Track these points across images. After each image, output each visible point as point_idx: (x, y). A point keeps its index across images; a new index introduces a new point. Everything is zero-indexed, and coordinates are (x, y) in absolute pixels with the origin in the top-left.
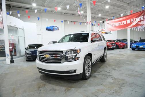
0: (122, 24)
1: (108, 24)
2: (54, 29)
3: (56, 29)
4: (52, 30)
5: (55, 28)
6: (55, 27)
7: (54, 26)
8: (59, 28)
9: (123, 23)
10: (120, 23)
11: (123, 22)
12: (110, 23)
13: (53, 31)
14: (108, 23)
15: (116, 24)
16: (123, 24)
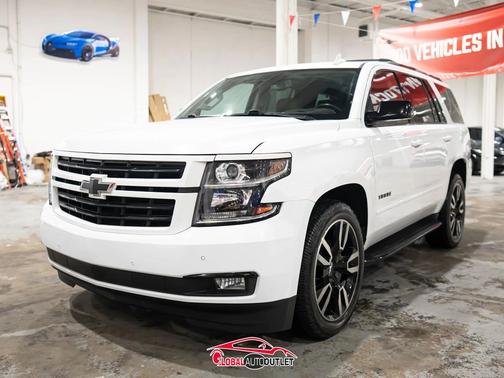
0: (459, 47)
1: (389, 42)
2: (90, 50)
3: (99, 49)
4: (78, 53)
5: (95, 44)
6: (98, 37)
7: (89, 36)
8: (119, 44)
9: (465, 44)
10: (454, 41)
11: (465, 38)
12: (401, 41)
13: (83, 59)
14: (392, 39)
15: (429, 48)
16: (465, 51)
